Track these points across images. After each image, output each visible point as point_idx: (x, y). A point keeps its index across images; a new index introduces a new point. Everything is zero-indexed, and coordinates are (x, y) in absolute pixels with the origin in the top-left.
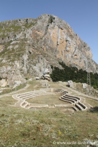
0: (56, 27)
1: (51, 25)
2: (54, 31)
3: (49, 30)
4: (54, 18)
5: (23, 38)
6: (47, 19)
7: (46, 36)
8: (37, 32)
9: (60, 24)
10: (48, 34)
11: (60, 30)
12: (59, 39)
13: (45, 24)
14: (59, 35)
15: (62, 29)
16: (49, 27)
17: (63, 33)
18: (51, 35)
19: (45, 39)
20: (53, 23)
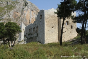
0: (29, 9)
1: (26, 8)
2: (27, 12)
3: (24, 12)
4: (28, 3)
5: (7, 18)
6: (23, 3)
7: (23, 16)
8: (16, 13)
9: (32, 7)
10: (23, 14)
11: (32, 11)
12: (31, 18)
13: (22, 7)
14: (31, 15)
15: (33, 11)
16: (24, 10)
17: (34, 14)
18: (26, 15)
19: (22, 18)
20: (27, 6)
